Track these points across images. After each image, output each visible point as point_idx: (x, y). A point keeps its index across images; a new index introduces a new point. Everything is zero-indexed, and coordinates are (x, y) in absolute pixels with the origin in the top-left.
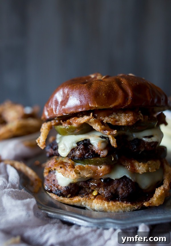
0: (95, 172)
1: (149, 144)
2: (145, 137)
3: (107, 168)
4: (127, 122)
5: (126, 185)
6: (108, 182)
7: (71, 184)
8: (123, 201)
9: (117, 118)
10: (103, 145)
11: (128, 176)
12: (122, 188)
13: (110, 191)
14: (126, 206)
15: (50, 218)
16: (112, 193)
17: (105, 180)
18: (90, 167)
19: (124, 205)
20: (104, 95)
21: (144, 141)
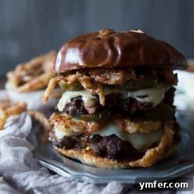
0: (85, 128)
1: (142, 104)
2: (139, 97)
3: (97, 125)
4: (116, 81)
5: (115, 143)
6: (98, 139)
7: (65, 137)
8: (110, 158)
9: (108, 76)
10: (92, 103)
11: (117, 135)
12: (110, 146)
13: (99, 148)
14: (114, 163)
15: (41, 166)
16: (100, 150)
17: (95, 136)
18: (81, 123)
19: (111, 162)
20: (93, 54)
21: (137, 101)
